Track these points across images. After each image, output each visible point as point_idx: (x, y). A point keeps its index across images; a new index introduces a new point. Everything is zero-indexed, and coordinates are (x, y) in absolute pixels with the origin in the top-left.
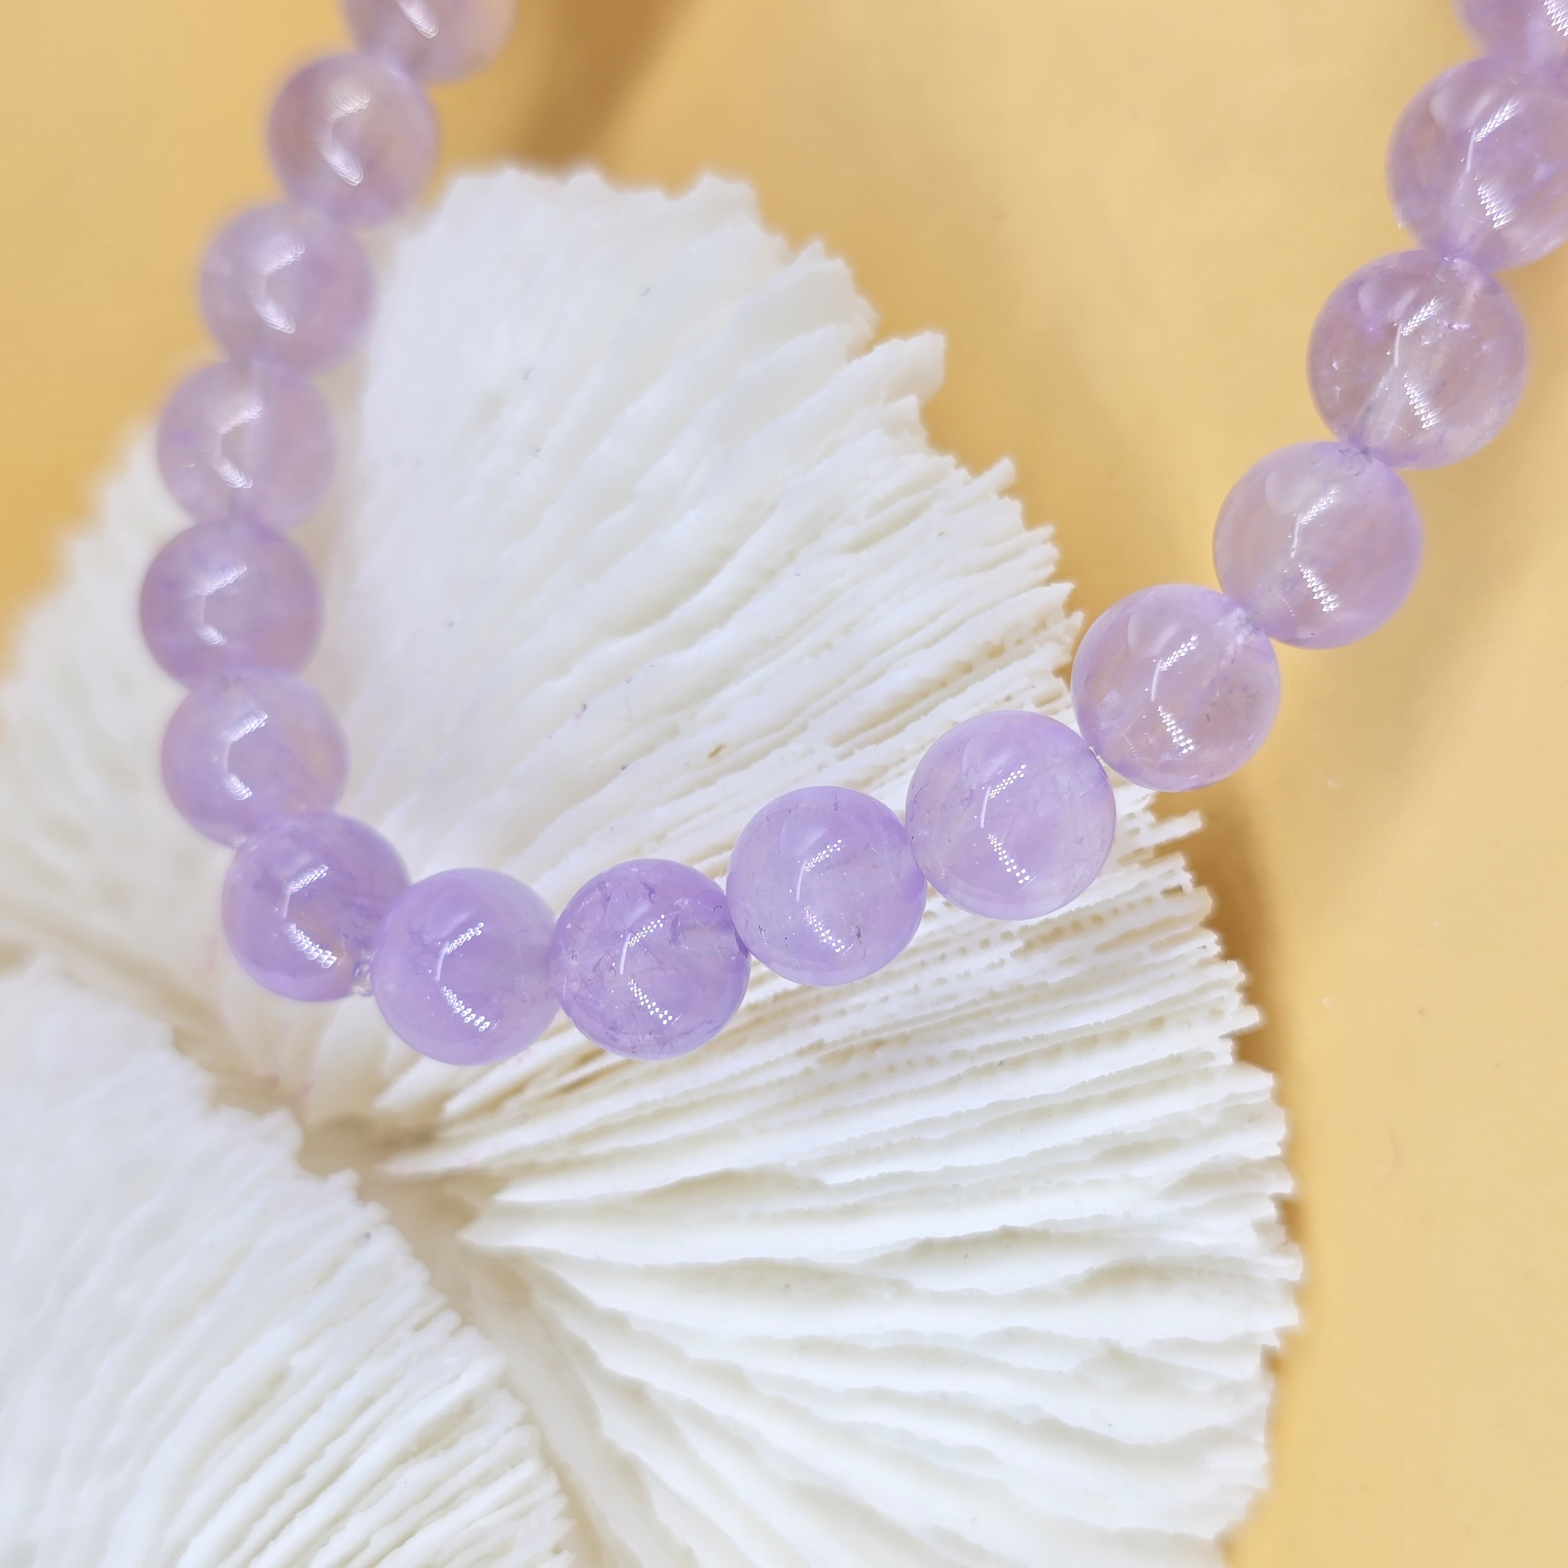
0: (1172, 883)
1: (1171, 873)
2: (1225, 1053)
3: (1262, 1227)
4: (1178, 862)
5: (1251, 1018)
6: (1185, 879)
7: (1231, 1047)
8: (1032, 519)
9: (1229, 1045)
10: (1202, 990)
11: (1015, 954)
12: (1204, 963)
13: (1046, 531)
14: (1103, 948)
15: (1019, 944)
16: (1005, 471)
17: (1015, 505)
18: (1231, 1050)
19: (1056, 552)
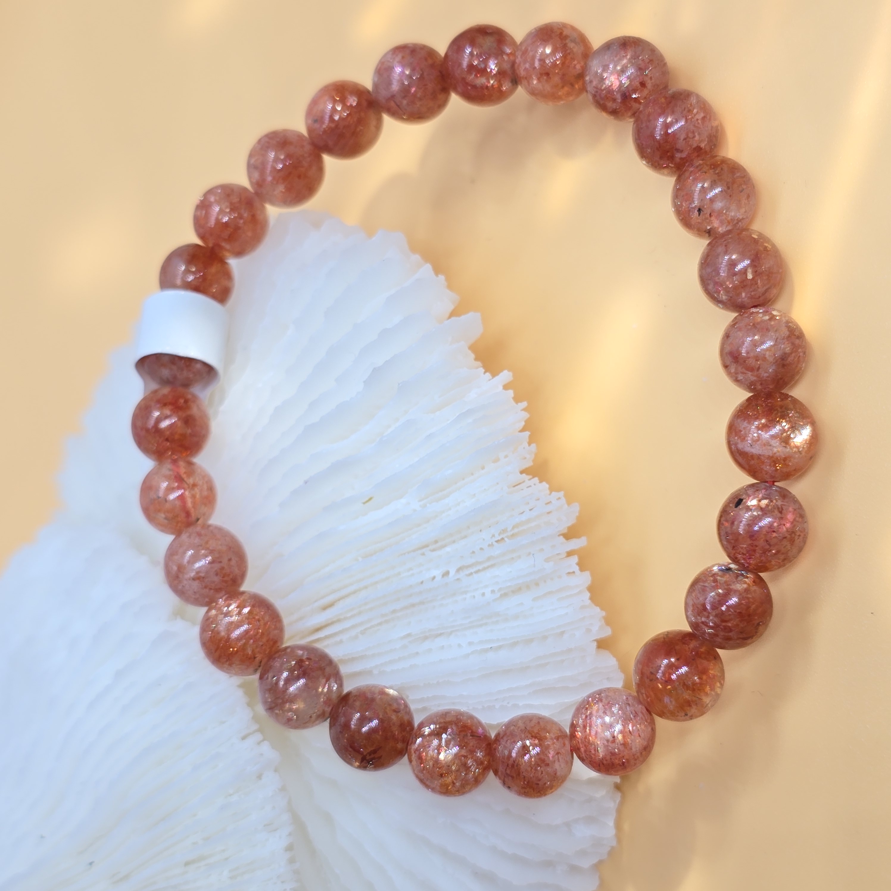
0: (570, 570)
1: (569, 566)
2: (592, 648)
4: (575, 559)
5: (607, 632)
6: (576, 568)
8: (517, 399)
9: (595, 644)
10: (582, 620)
11: (495, 600)
13: (524, 404)
15: (498, 595)
16: (506, 376)
17: (511, 393)
18: (595, 647)
19: (526, 415)
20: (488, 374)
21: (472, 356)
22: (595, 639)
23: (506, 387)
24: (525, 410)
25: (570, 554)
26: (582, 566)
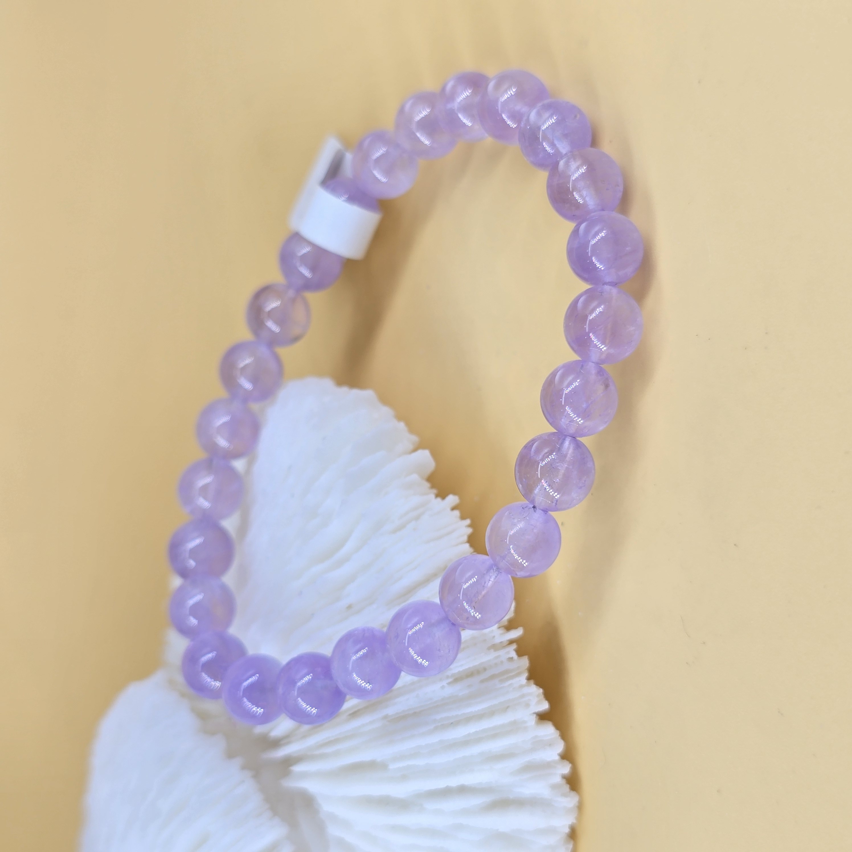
0: (510, 656)
1: (508, 653)
2: (532, 720)
3: (554, 787)
4: (514, 646)
5: (545, 706)
6: (514, 655)
7: (536, 717)
8: (462, 518)
9: (534, 717)
10: (523, 696)
11: (449, 684)
12: (522, 686)
13: (468, 522)
14: (482, 681)
15: (450, 680)
16: (452, 499)
17: (457, 513)
18: (535, 719)
19: (470, 531)
20: (439, 499)
21: (427, 485)
22: (533, 712)
23: (453, 509)
24: (470, 526)
25: (511, 642)
26: (520, 653)
